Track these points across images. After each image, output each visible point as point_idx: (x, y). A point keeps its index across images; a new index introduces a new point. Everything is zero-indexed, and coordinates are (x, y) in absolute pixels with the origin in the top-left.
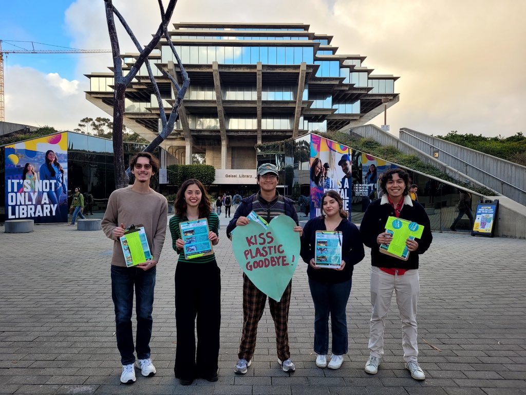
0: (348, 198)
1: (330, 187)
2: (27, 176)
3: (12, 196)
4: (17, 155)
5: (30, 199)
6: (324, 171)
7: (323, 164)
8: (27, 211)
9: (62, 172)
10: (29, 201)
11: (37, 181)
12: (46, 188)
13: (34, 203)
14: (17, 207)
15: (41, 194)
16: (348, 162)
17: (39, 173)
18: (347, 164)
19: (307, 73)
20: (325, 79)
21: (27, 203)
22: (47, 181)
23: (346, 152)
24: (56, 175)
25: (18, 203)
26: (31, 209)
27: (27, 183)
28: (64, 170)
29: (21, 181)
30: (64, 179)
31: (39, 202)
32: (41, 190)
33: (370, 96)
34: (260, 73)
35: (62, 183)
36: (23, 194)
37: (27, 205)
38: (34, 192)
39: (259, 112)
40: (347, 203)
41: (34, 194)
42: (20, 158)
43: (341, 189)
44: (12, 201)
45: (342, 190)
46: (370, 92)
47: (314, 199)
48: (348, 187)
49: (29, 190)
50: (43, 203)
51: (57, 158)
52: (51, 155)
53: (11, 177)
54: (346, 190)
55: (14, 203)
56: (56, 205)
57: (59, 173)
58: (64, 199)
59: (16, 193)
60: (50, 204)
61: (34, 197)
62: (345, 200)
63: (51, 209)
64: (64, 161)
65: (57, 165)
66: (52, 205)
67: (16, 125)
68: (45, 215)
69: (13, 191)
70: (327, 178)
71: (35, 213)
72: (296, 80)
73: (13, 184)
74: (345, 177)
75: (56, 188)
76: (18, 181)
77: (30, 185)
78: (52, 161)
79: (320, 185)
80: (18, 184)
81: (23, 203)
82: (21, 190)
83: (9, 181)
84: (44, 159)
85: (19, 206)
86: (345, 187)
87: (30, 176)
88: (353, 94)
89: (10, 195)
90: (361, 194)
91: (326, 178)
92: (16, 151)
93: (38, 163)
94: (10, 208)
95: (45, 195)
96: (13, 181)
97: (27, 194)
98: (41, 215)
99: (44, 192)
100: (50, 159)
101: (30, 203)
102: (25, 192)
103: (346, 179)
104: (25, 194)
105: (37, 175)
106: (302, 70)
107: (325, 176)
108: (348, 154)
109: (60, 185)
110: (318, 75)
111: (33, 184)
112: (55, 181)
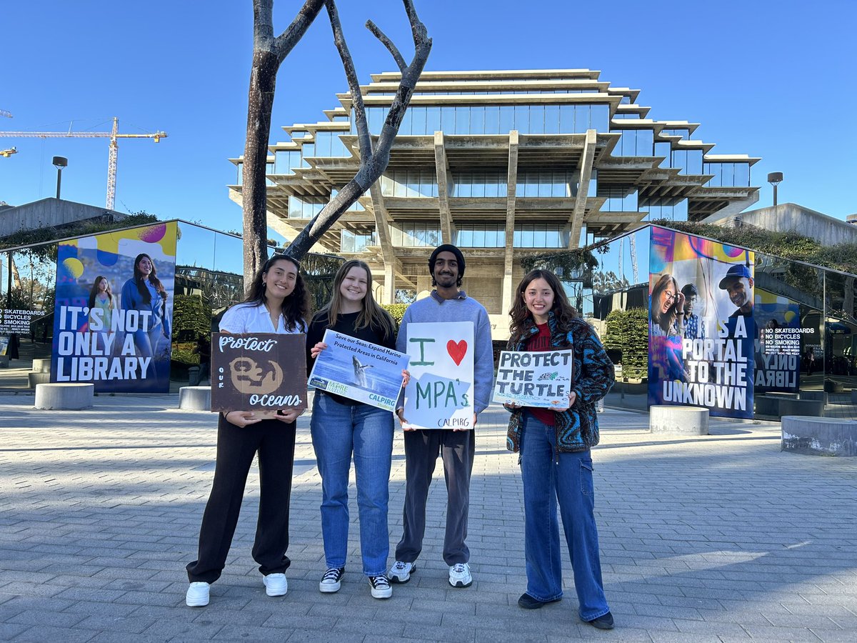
0: (745, 359)
1: (699, 335)
2: (97, 300)
3: (66, 339)
4: (82, 260)
5: (101, 346)
6: (684, 303)
7: (681, 287)
8: (93, 369)
9: (164, 295)
10: (98, 349)
11: (115, 311)
12: (132, 326)
13: (108, 353)
14: (74, 360)
15: (121, 336)
16: (744, 281)
17: (120, 296)
18: (741, 286)
19: (598, 150)
20: (627, 160)
21: (95, 352)
22: (135, 313)
23: (740, 260)
24: (153, 302)
25: (78, 353)
26: (101, 364)
27: (97, 314)
28: (167, 292)
29: (86, 310)
30: (167, 310)
31: (117, 351)
32: (122, 329)
33: (705, 192)
34: (516, 149)
35: (163, 318)
36: (87, 334)
37: (94, 357)
38: (110, 332)
39: (510, 218)
40: (743, 370)
41: (109, 336)
42: (86, 265)
43: (726, 339)
44: (66, 348)
45: (730, 342)
46: (706, 185)
47: (657, 362)
48: (745, 336)
49: (100, 327)
50: (124, 353)
51: (156, 269)
52: (144, 262)
53: (66, 300)
54: (739, 342)
55: (69, 352)
56: (148, 359)
57: (157, 298)
58: (165, 347)
59: (74, 332)
60: (137, 356)
61: (109, 342)
62: (736, 363)
63: (139, 366)
64: (169, 277)
65: (155, 282)
66: (141, 359)
67: (89, 207)
68: (127, 377)
69: (68, 329)
70: (692, 316)
71: (108, 373)
72: (577, 163)
73: (69, 314)
74: (737, 313)
75: (150, 327)
76: (80, 309)
77: (103, 318)
78: (146, 274)
79: (674, 331)
80: (80, 315)
81: (86, 353)
82: (85, 326)
83: (63, 309)
84: (132, 270)
85: (79, 357)
86: (736, 336)
87: (104, 302)
88: (675, 188)
89: (62, 336)
90: (781, 350)
91: (688, 317)
92: (80, 253)
93: (120, 278)
94: (61, 361)
95: (130, 338)
96: (70, 309)
97: (95, 335)
98: (120, 378)
99: (127, 332)
100: (143, 270)
101: (100, 353)
102: (92, 332)
103: (741, 319)
104: (91, 335)
105: (117, 300)
106: (589, 144)
107: (687, 313)
108: (744, 263)
109: (159, 320)
110: (615, 153)
111: (108, 316)
112: (150, 313)
